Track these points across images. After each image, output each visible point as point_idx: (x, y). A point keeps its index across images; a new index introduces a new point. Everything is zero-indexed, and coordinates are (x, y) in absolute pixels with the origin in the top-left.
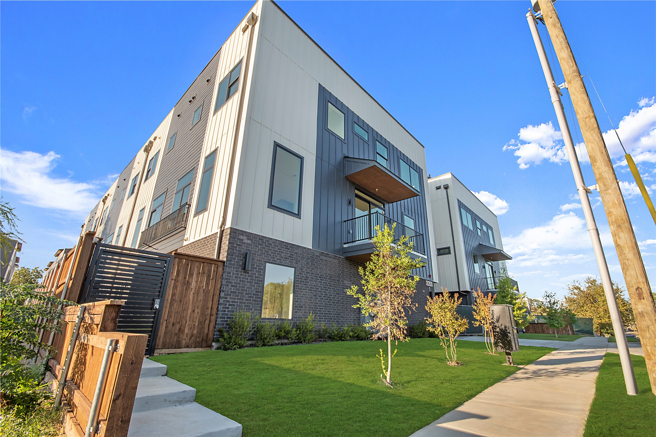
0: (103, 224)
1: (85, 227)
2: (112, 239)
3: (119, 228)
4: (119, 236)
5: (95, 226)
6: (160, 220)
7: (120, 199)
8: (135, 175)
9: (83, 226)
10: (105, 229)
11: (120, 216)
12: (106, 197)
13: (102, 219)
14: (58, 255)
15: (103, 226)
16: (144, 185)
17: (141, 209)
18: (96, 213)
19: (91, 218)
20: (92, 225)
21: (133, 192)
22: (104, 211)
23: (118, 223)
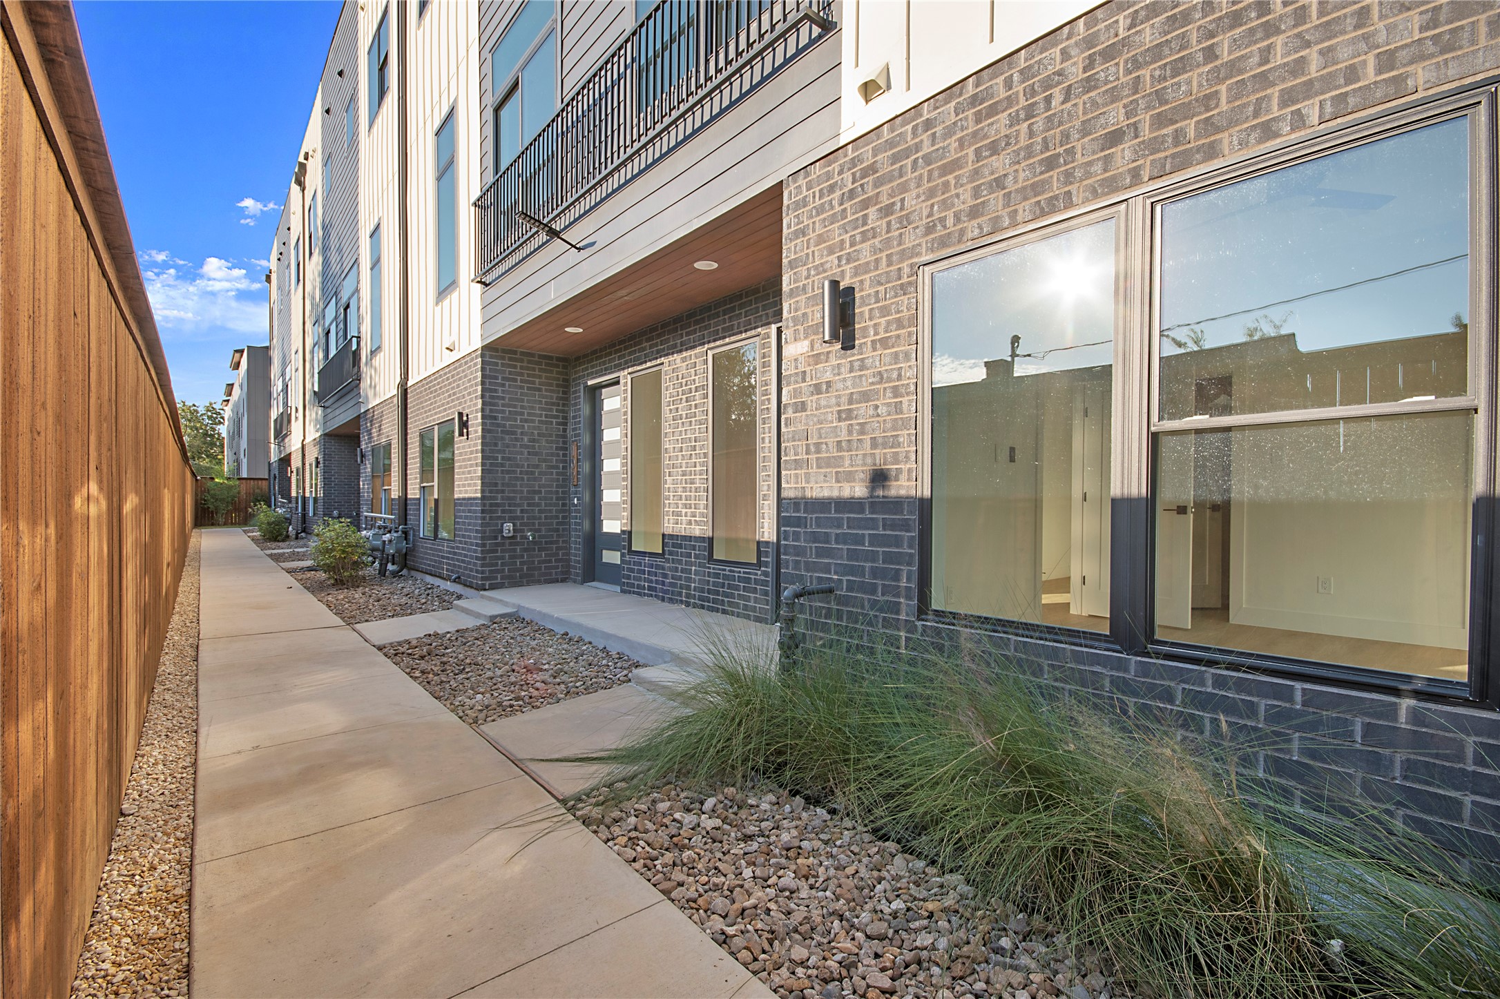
0: (317, 250)
1: (274, 277)
2: (358, 282)
3: (371, 236)
4: (376, 263)
5: (299, 265)
6: (559, 106)
7: (346, 146)
8: (375, 27)
9: (268, 279)
10: (326, 263)
11: (361, 199)
12: (303, 167)
13: (310, 237)
14: (237, 366)
15: (317, 257)
16: (420, 32)
17: (437, 124)
18: (289, 229)
19: (283, 249)
20: (289, 265)
21: (382, 92)
22: (308, 211)
23: (361, 223)
